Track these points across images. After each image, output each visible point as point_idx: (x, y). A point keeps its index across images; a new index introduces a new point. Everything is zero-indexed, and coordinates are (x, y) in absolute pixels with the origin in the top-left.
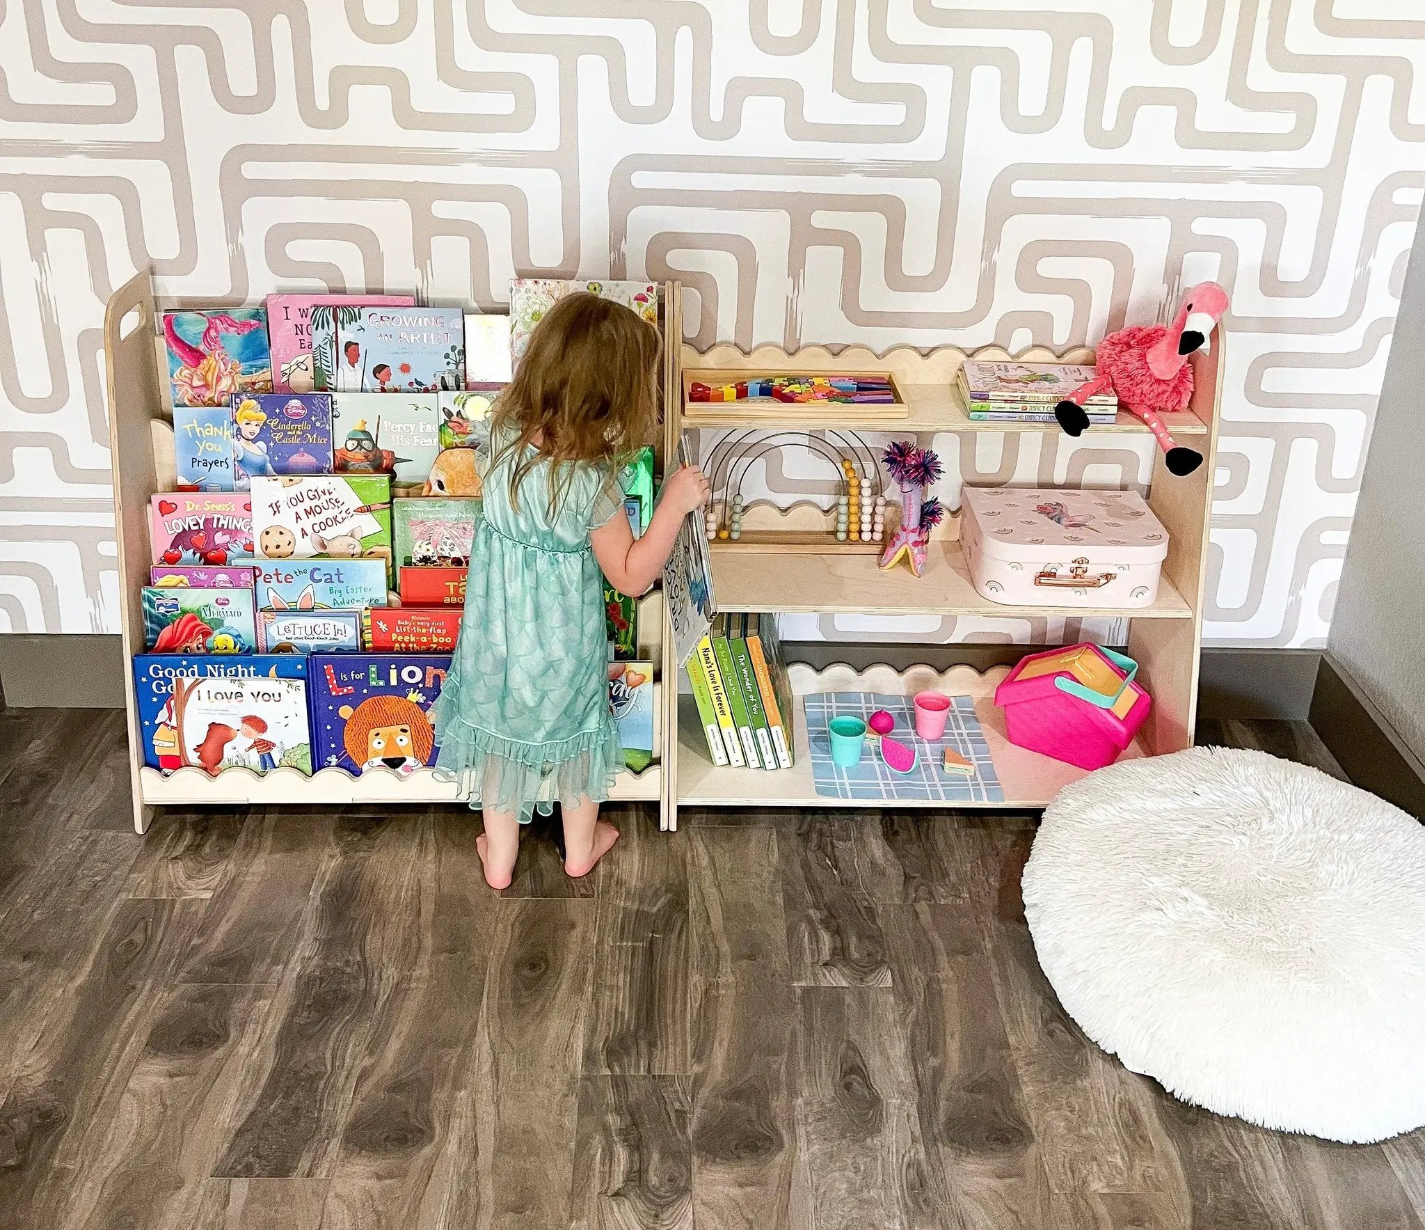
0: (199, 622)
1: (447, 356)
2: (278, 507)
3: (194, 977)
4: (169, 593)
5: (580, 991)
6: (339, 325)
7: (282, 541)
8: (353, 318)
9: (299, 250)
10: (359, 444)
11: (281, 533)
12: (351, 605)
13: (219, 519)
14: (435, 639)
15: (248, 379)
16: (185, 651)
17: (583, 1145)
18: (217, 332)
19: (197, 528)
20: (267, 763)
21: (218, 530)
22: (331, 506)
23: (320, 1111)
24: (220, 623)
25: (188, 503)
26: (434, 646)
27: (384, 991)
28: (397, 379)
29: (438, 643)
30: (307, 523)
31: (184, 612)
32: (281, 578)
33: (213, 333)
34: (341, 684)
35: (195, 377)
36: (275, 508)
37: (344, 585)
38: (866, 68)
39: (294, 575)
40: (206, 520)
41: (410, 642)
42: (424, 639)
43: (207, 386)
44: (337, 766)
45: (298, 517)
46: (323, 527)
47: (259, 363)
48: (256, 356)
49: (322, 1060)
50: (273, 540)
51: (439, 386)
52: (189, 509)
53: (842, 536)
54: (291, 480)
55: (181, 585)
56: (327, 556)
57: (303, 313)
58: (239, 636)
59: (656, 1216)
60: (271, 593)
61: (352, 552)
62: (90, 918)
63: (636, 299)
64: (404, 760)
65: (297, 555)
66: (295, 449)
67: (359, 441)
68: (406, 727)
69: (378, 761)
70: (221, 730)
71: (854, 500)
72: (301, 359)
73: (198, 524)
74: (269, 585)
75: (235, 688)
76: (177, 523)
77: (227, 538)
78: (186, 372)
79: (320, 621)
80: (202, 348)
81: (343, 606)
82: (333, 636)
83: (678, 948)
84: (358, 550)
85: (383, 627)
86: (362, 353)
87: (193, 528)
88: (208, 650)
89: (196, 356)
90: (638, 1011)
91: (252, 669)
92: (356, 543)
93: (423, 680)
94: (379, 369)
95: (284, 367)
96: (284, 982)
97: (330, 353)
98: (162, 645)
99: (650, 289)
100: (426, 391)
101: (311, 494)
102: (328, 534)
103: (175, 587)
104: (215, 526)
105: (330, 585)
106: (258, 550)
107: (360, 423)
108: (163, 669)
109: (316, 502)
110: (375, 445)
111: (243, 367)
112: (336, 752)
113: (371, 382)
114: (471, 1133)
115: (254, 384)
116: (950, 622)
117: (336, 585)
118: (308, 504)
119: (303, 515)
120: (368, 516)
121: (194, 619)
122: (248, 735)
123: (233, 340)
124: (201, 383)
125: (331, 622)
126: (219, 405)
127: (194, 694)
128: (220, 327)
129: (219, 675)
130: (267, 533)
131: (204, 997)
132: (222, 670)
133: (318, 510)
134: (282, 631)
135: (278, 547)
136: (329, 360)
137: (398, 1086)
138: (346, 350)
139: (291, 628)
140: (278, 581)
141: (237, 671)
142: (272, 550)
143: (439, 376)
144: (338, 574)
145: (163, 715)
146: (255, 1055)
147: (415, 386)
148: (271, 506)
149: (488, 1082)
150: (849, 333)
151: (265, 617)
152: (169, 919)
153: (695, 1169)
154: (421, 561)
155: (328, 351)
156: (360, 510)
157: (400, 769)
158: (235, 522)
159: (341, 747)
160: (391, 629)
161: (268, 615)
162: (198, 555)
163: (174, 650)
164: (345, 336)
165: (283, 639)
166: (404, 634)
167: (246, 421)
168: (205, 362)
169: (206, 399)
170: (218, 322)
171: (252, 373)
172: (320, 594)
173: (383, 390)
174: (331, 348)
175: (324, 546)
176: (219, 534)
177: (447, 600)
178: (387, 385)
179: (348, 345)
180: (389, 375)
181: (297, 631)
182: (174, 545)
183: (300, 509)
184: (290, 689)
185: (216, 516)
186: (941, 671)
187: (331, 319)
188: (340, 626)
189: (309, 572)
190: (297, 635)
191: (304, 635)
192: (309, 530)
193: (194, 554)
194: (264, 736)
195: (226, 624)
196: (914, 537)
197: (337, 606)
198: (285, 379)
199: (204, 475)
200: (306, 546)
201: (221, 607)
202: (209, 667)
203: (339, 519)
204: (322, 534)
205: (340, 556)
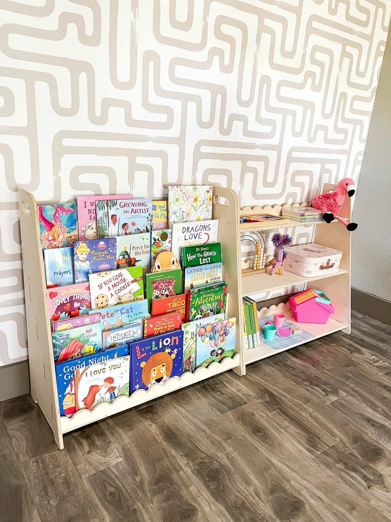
0: (78, 343)
1: (148, 218)
2: (101, 286)
3: (154, 493)
4: (65, 333)
5: (281, 432)
6: (109, 208)
7: (104, 300)
8: (115, 204)
9: (84, 178)
10: (124, 257)
11: (103, 297)
12: (136, 321)
13: (75, 296)
14: (169, 326)
15: (69, 235)
16: (72, 358)
17: (342, 477)
18: (59, 214)
19: (66, 302)
20: (113, 397)
21: (75, 301)
22: (122, 282)
23: (260, 515)
24: (87, 341)
25: (62, 291)
26: (169, 329)
27: (225, 461)
28: (131, 229)
29: (170, 328)
30: (113, 291)
31: (72, 340)
32: (109, 315)
33: (57, 215)
34: (142, 353)
35: (50, 236)
36: (100, 287)
37: (133, 313)
38: (265, 114)
39: (114, 313)
40: (70, 297)
41: (160, 330)
42: (165, 327)
43: (54, 239)
44: (139, 389)
45: (109, 289)
46: (119, 291)
47: (73, 227)
48: (72, 225)
49: (236, 496)
50: (99, 301)
51: (145, 230)
52: (63, 294)
53: (255, 268)
54: (106, 273)
55: (69, 328)
56: (122, 303)
57: (92, 204)
58: (96, 345)
59: (385, 487)
60: (105, 323)
61: (130, 300)
62: (80, 492)
63: (207, 192)
64: (163, 377)
65: (111, 305)
66: (101, 263)
67: (124, 255)
68: (164, 364)
69: (154, 381)
70: (95, 387)
71: (259, 256)
72: (90, 224)
73: (67, 300)
74: (104, 320)
75: (102, 367)
76: (57, 301)
77: (79, 304)
78: (46, 233)
79: (127, 330)
80: (53, 222)
81: (132, 322)
82: (132, 335)
83: (288, 408)
84: (132, 298)
85: (151, 326)
86: (118, 219)
87: (65, 302)
88: (82, 355)
89: (50, 226)
90: (303, 430)
91: (107, 357)
92: (132, 296)
93: (170, 343)
94: (125, 225)
95: (83, 228)
96: (190, 476)
97: (106, 220)
98: (62, 358)
99: (210, 188)
100: (141, 232)
101: (114, 278)
102: (121, 294)
103: (66, 329)
104: (74, 299)
105: (128, 314)
106: (93, 306)
107: (124, 248)
108: (70, 368)
109: (117, 281)
110: (129, 256)
111: (67, 230)
112: (138, 383)
113: (122, 231)
114: (311, 494)
115: (71, 237)
116: (268, 293)
117: (131, 314)
118: (113, 282)
119: (111, 287)
120: (136, 283)
121: (76, 342)
122: (105, 387)
123: (64, 217)
124: (52, 238)
125: (132, 329)
126: (58, 247)
127: (85, 374)
128: (60, 212)
129: (94, 363)
130: (98, 298)
131: (167, 499)
132: (95, 361)
133: (117, 284)
134: (112, 338)
135: (102, 303)
136: (105, 223)
137: (272, 492)
138: (112, 218)
139: (116, 336)
140: (108, 317)
141: (101, 359)
142: (100, 305)
143: (145, 225)
144: (131, 309)
145: (68, 390)
146: (213, 508)
147: (137, 231)
148: (99, 286)
149: (294, 474)
150: (254, 202)
151: (106, 334)
152: (116, 476)
153: (374, 467)
154: (155, 298)
155: (105, 219)
156: (133, 282)
157: (161, 382)
158: (82, 296)
159: (140, 380)
160: (154, 326)
161: (107, 333)
162: (67, 314)
163: (67, 359)
164: (111, 212)
165: (113, 341)
166: (158, 327)
167: (81, 253)
168: (54, 228)
169: (53, 246)
170: (59, 209)
171: (70, 232)
172: (125, 319)
173: (126, 234)
174: (106, 218)
175: (120, 299)
176: (76, 303)
177: (168, 311)
178: (127, 232)
179: (113, 216)
180: (128, 227)
181: (119, 337)
182: (56, 312)
183: (110, 285)
184: (124, 361)
185: (74, 295)
186: (268, 308)
187: (105, 205)
188: (135, 330)
189: (120, 310)
190: (119, 338)
191: (121, 338)
192: (114, 294)
193: (65, 314)
194: (113, 385)
195: (90, 340)
196: (281, 263)
197: (130, 323)
198: (83, 234)
199: (59, 279)
200: (113, 301)
201: (88, 333)
202: (90, 361)
203: (125, 286)
204: (119, 294)
205: (126, 302)
